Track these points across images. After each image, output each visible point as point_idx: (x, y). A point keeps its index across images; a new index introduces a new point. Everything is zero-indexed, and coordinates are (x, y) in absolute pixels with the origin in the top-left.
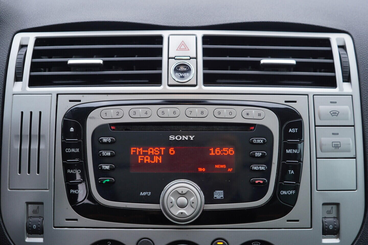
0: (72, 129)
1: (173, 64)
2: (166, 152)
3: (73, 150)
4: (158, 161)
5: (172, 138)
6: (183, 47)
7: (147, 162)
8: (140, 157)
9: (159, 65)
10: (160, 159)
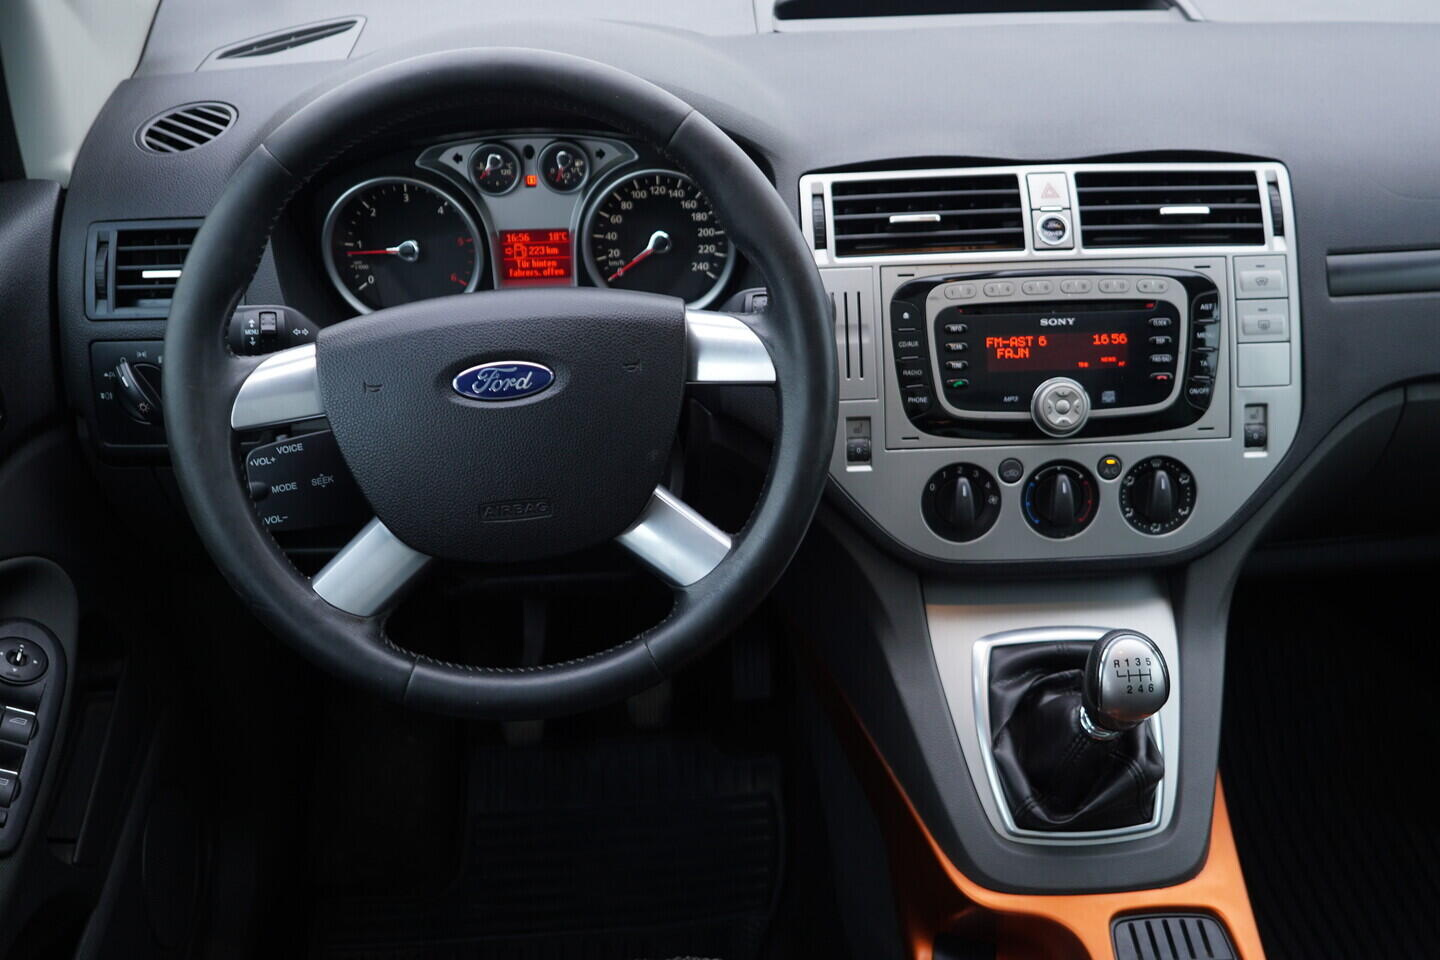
0: (906, 316)
1: (1040, 219)
2: (1036, 342)
3: (910, 344)
4: (1025, 355)
5: (1044, 322)
6: (1049, 193)
7: (1009, 357)
8: (998, 350)
9: (1018, 219)
10: (1027, 353)
